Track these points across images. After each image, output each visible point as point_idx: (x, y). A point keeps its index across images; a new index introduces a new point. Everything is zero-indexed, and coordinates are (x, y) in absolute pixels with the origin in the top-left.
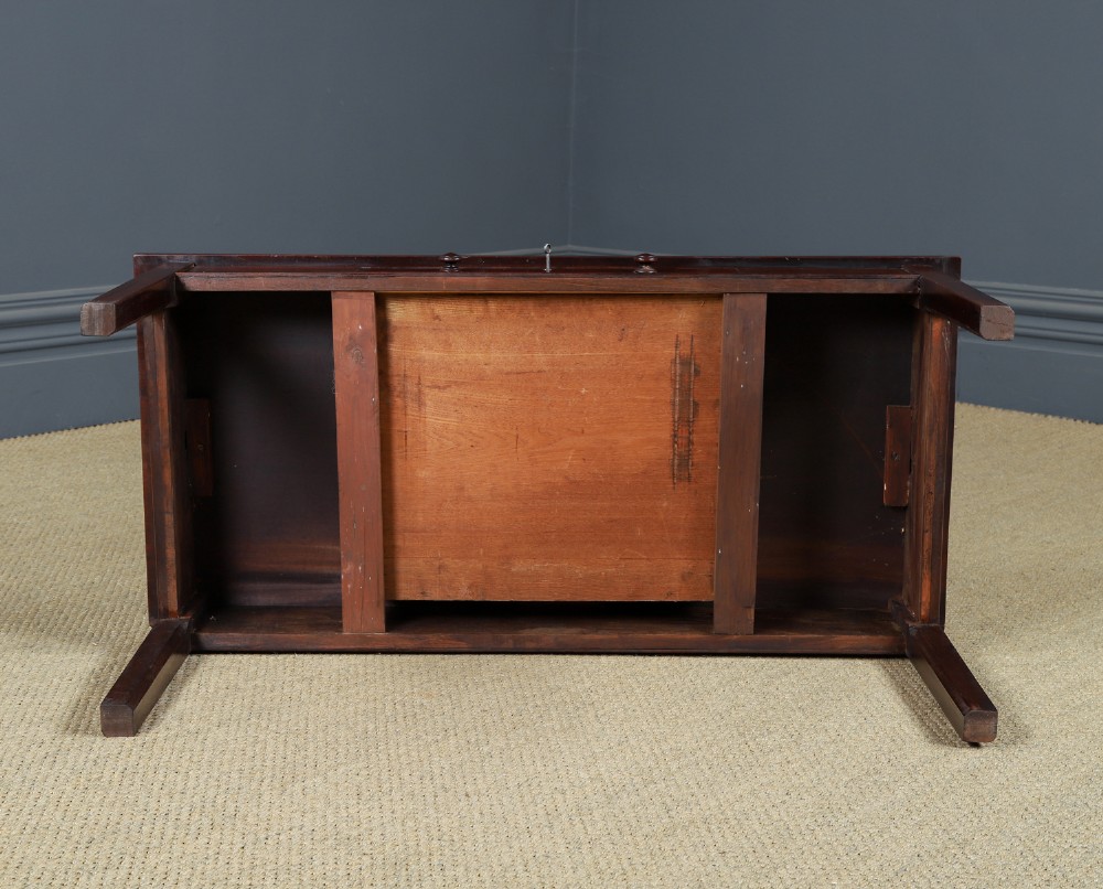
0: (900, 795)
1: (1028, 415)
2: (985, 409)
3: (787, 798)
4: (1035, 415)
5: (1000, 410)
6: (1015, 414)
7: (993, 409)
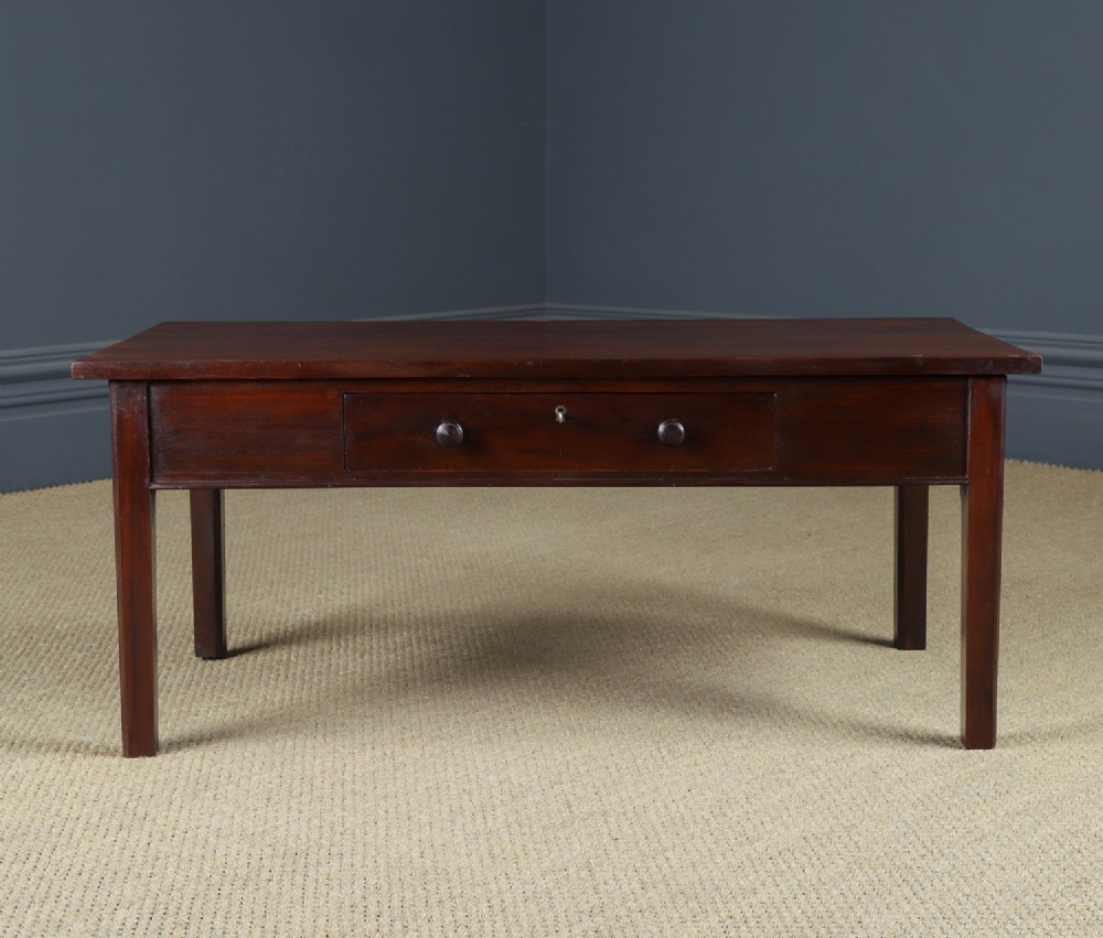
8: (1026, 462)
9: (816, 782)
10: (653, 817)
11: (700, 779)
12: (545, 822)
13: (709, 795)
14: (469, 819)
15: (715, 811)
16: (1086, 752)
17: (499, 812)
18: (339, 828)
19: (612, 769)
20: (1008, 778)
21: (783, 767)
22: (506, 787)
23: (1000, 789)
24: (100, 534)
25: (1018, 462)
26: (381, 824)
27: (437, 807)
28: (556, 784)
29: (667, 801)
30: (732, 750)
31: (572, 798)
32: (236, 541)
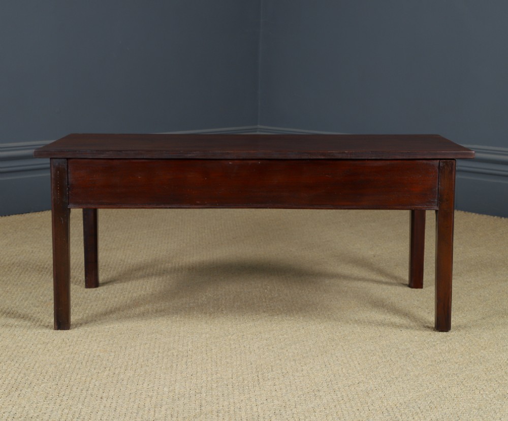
0: (325, 401)
1: (492, 217)
2: (470, 213)
3: (265, 402)
4: (496, 217)
5: (477, 215)
6: (485, 216)
7: (473, 214)
8: (503, 218)
9: (335, 397)
10: (243, 414)
11: (274, 394)
12: (186, 415)
13: (276, 402)
14: (146, 412)
15: (277, 412)
16: (485, 386)
17: (163, 409)
18: (77, 415)
19: (230, 386)
20: (438, 399)
21: (320, 388)
22: (171, 394)
23: (432, 406)
24: (6, 245)
25: (499, 218)
26: (100, 413)
27: (132, 404)
28: (198, 393)
29: (253, 405)
30: (296, 377)
31: (203, 402)
32: (75, 251)
